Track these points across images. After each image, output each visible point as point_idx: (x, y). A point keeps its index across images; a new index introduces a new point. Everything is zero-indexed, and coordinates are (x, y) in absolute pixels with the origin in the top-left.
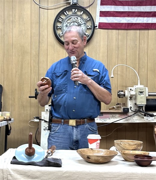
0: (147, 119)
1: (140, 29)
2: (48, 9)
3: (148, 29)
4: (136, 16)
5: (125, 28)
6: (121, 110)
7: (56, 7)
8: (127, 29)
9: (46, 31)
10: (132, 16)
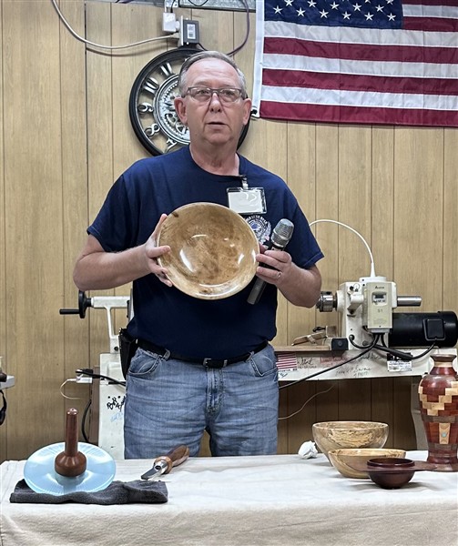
0: (395, 369)
1: (372, 124)
2: (111, 55)
3: (395, 125)
4: (360, 87)
5: (333, 118)
6: (327, 346)
7: (137, 51)
8: (338, 123)
9: (107, 119)
10: (350, 88)
